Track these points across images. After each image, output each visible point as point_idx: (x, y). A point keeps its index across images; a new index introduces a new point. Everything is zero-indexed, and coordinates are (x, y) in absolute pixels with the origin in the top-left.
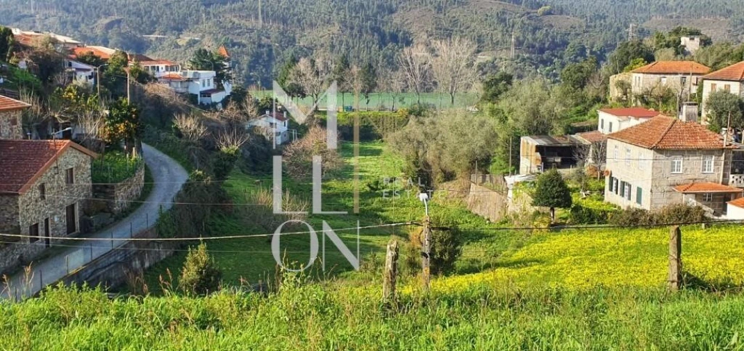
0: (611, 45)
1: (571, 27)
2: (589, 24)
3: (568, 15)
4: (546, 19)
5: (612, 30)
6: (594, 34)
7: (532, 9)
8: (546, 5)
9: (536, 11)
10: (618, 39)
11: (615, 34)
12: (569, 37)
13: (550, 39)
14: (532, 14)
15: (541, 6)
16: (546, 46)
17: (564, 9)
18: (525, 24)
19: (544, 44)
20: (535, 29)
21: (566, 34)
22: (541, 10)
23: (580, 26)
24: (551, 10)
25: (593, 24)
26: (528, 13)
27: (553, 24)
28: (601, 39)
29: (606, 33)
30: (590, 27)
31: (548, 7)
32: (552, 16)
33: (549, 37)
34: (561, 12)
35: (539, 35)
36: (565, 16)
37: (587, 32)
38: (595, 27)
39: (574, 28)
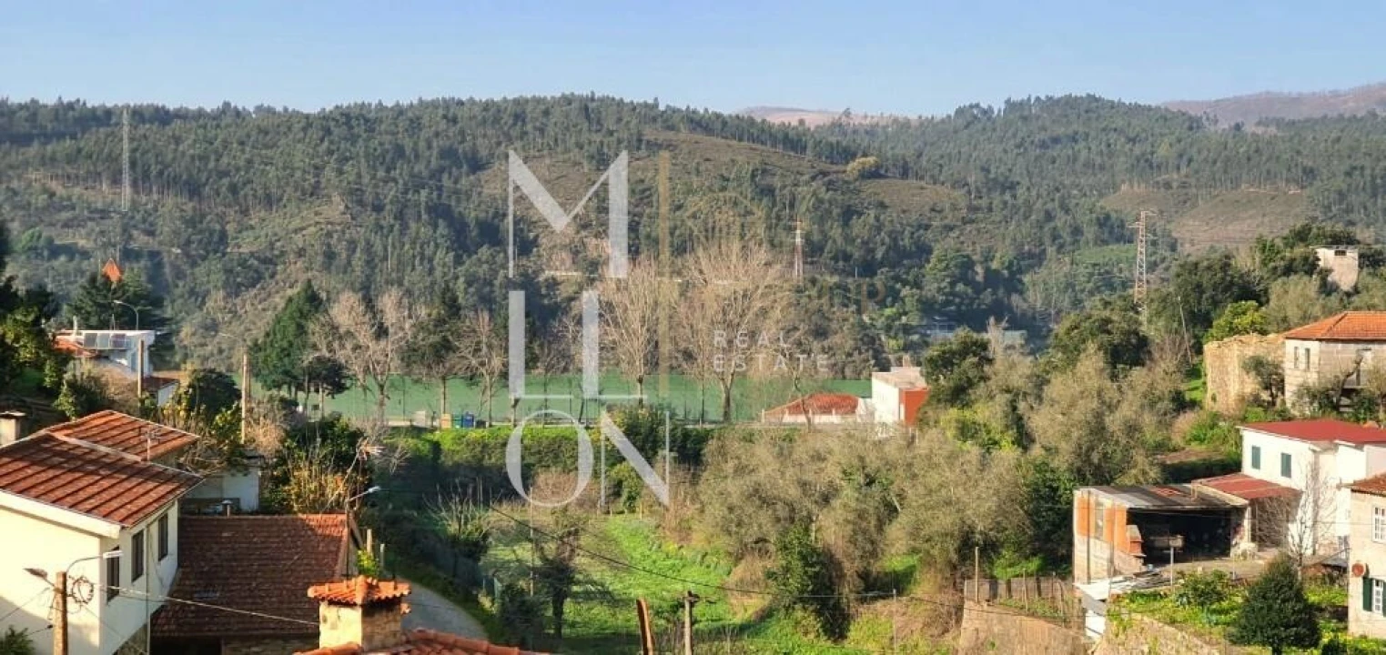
0: (1031, 255)
1: (933, 210)
2: (975, 203)
3: (922, 178)
4: (871, 187)
5: (1033, 217)
6: (990, 227)
7: (832, 163)
8: (865, 155)
9: (840, 168)
10: (1047, 241)
11: (1041, 228)
12: (929, 235)
13: (887, 240)
14: (833, 177)
15: (854, 156)
16: (879, 255)
17: (911, 165)
18: (821, 201)
19: (872, 251)
20: (848, 214)
21: (920, 227)
22: (854, 166)
23: (954, 208)
24: (878, 166)
25: (984, 202)
26: (825, 174)
27: (887, 201)
28: (1008, 241)
29: (1018, 225)
30: (977, 209)
31: (871, 160)
32: (882, 181)
33: (883, 234)
34: (905, 174)
35: (859, 227)
36: (913, 182)
37: (972, 221)
38: (990, 210)
39: (940, 212)
